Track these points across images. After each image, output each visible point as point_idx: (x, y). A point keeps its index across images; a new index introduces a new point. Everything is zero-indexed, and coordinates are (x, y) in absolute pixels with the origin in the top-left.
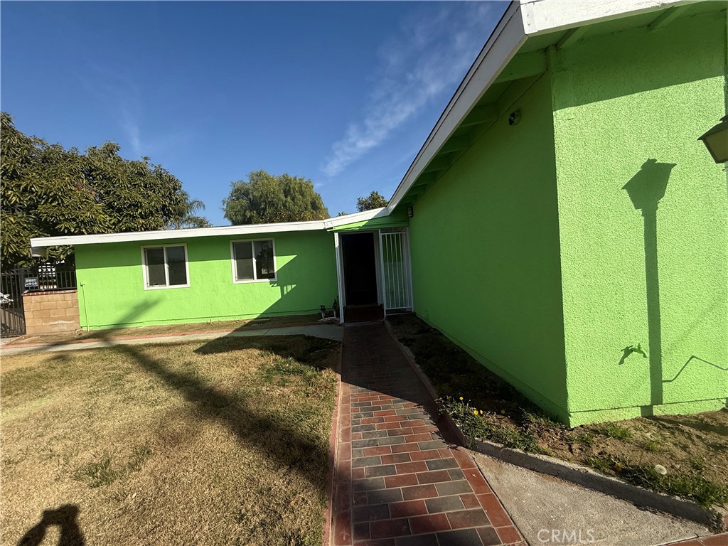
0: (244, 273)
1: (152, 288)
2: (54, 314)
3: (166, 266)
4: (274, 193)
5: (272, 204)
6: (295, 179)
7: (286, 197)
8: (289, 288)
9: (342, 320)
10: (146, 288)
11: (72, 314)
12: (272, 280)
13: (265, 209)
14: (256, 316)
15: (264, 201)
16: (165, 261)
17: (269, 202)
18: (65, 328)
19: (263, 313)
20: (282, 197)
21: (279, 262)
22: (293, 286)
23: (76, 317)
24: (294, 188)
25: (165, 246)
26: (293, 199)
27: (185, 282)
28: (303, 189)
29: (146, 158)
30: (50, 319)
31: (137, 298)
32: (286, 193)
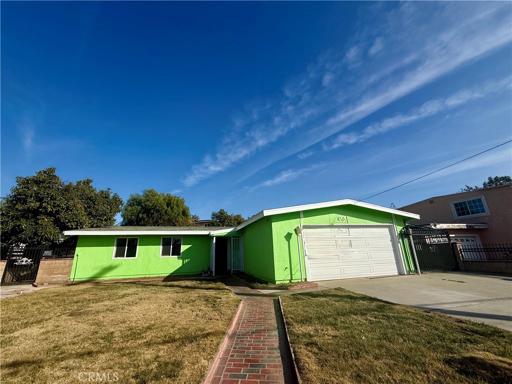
0: (165, 253)
1: (116, 258)
2: (56, 271)
3: (126, 247)
4: (160, 205)
5: (158, 211)
6: (175, 197)
7: (168, 207)
8: (187, 261)
9: (214, 275)
10: (113, 258)
11: (67, 271)
12: (179, 256)
13: (153, 214)
14: (168, 275)
15: (154, 209)
16: (127, 245)
17: (157, 209)
18: (60, 279)
19: (172, 273)
20: (165, 207)
21: (184, 248)
22: (189, 260)
23: (69, 273)
24: (173, 203)
25: (128, 238)
26: (172, 209)
27: (135, 256)
28: (179, 203)
29: (109, 189)
30: (53, 274)
31: (106, 264)
32: (168, 205)
